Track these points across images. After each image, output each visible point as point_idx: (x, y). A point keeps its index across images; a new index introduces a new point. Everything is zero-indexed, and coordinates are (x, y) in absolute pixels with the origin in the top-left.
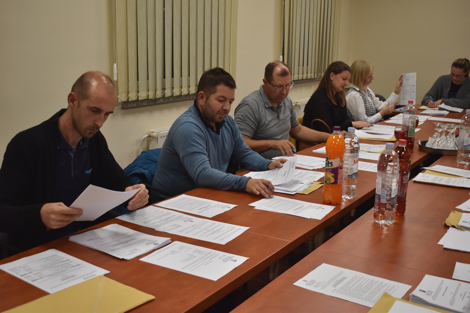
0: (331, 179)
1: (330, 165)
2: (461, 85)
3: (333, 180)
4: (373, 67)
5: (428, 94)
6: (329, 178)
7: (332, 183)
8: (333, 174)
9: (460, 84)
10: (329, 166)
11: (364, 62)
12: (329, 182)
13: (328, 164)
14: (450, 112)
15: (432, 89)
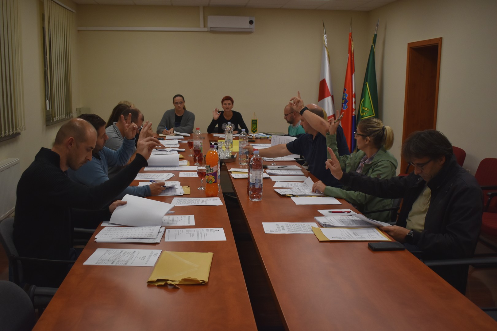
0: (213, 179)
1: (211, 170)
2: (183, 115)
3: (214, 181)
4: (134, 105)
5: (160, 125)
6: (212, 179)
7: (213, 183)
8: (214, 177)
9: (181, 115)
10: (210, 172)
11: (127, 102)
12: (212, 182)
13: (210, 170)
14: (184, 136)
15: (162, 121)
